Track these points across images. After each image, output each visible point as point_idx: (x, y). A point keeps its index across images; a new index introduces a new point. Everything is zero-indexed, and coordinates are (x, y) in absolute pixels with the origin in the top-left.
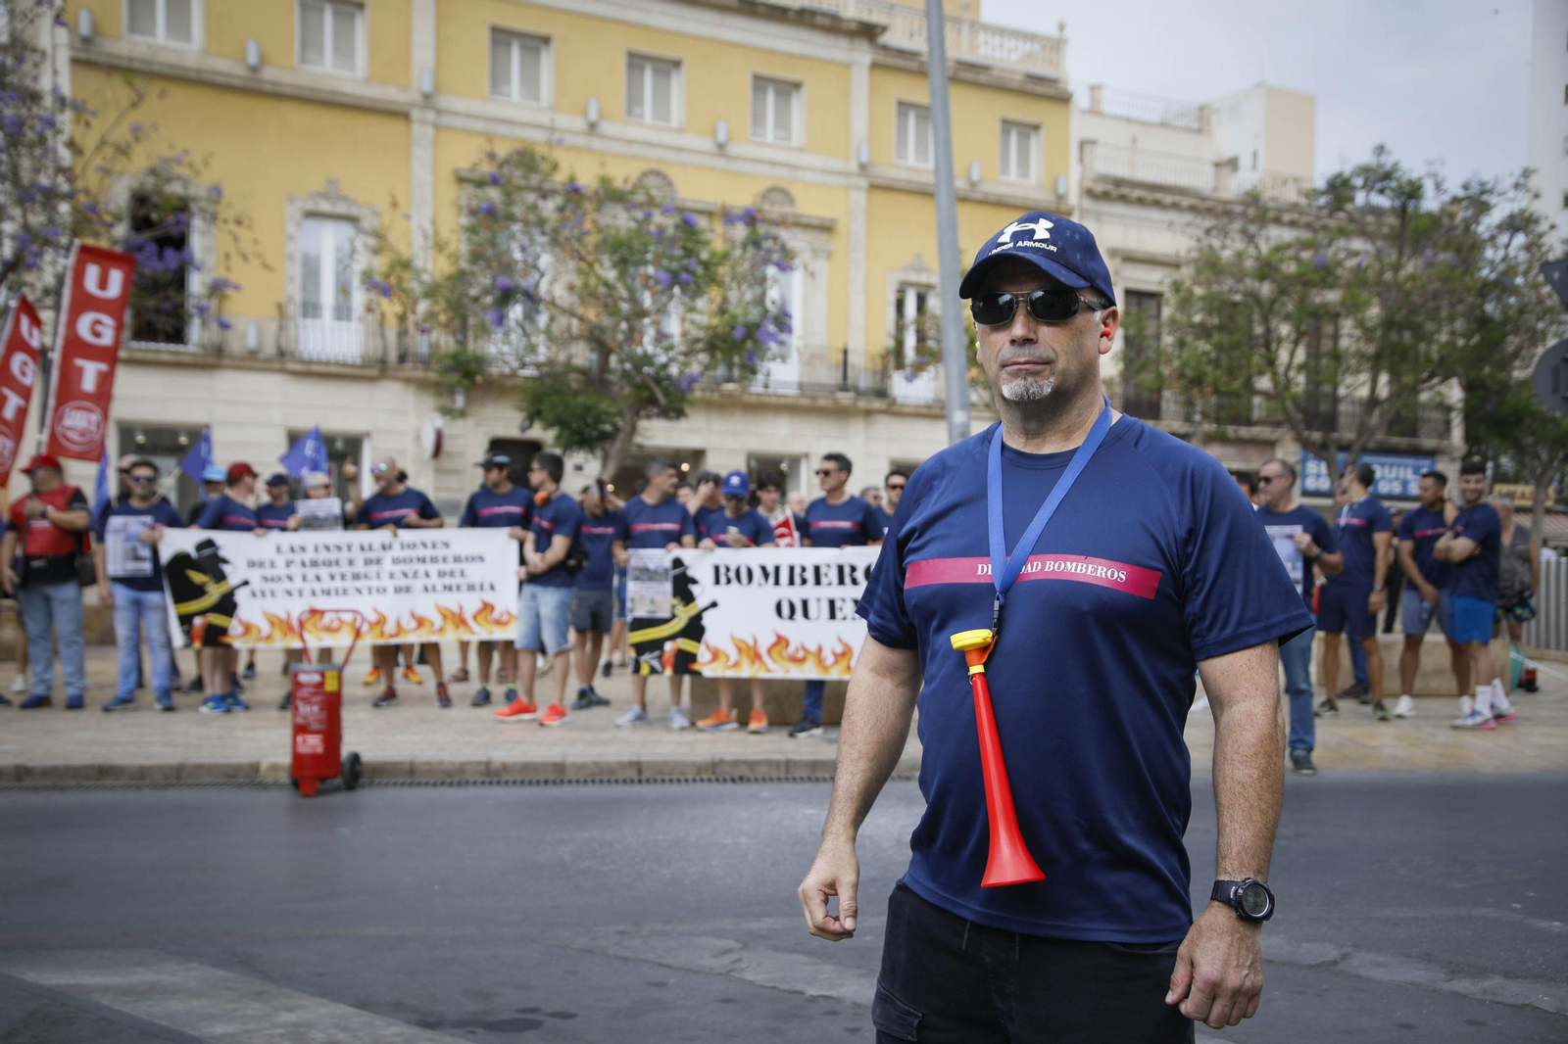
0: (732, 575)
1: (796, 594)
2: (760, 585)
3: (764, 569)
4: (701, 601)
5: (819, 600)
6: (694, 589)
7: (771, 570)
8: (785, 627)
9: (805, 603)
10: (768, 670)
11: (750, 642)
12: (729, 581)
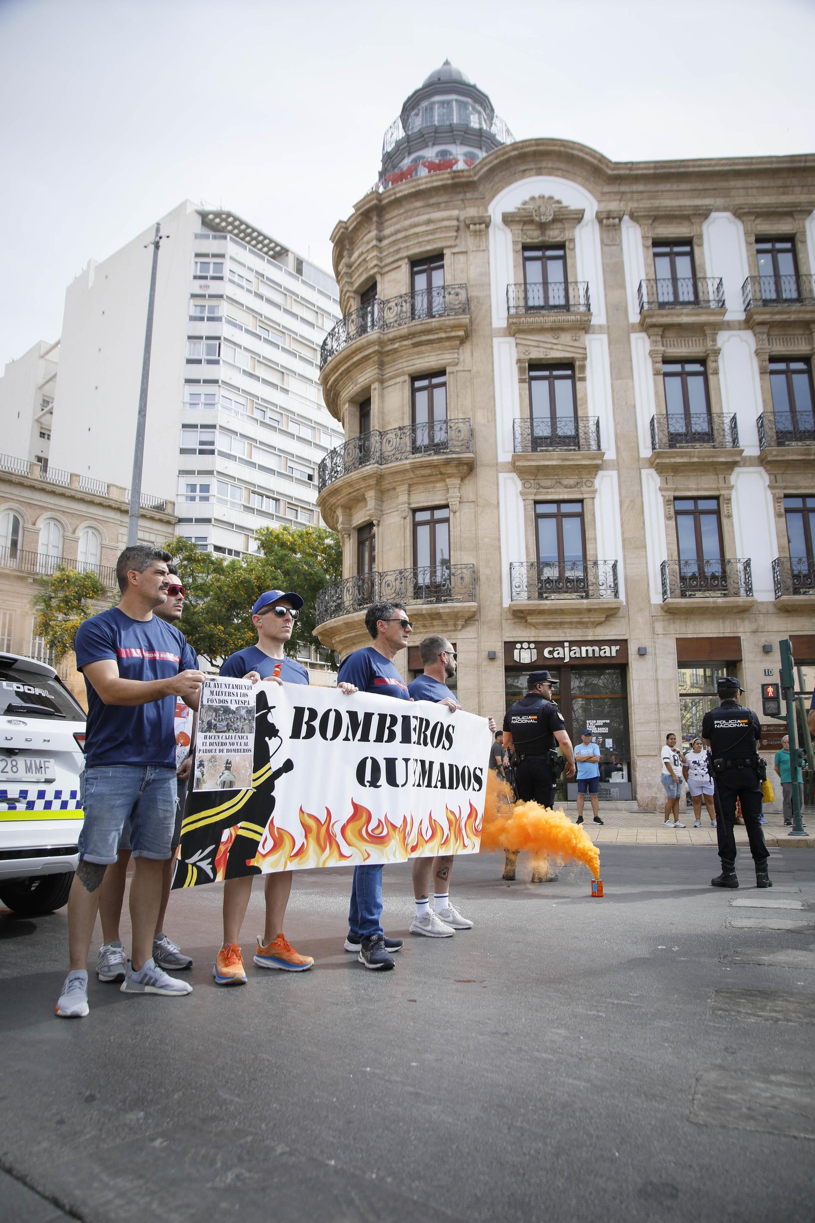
0: (316, 723)
1: (381, 752)
2: (347, 739)
3: (353, 715)
4: (276, 763)
5: (406, 760)
6: (273, 743)
7: (361, 717)
8: (366, 796)
9: (391, 763)
10: (342, 856)
11: (323, 818)
12: (310, 734)
